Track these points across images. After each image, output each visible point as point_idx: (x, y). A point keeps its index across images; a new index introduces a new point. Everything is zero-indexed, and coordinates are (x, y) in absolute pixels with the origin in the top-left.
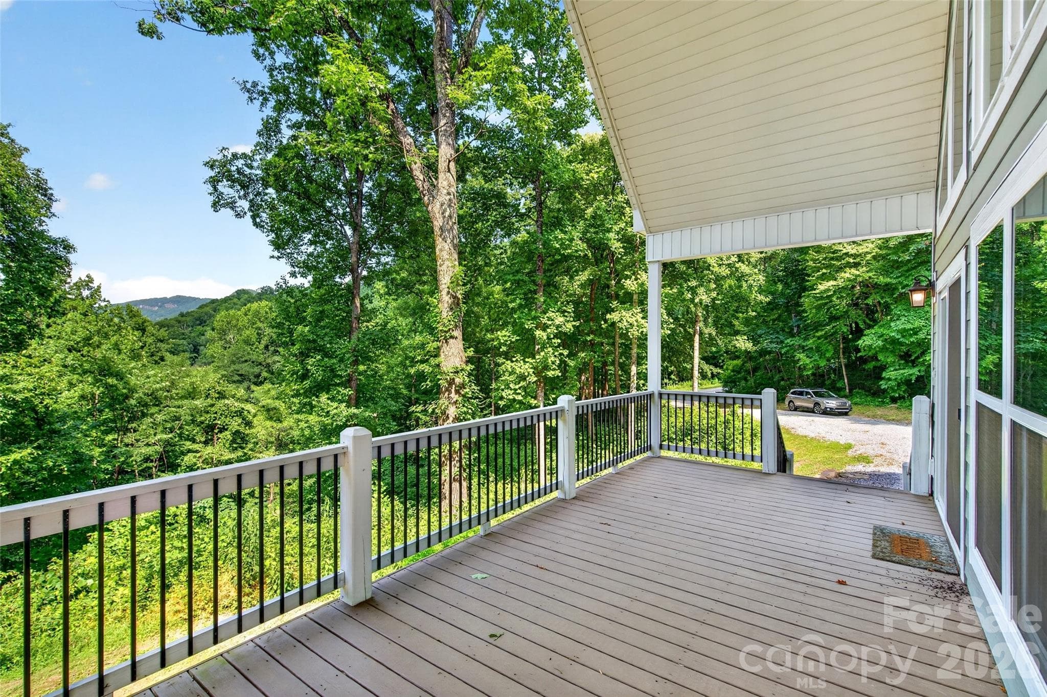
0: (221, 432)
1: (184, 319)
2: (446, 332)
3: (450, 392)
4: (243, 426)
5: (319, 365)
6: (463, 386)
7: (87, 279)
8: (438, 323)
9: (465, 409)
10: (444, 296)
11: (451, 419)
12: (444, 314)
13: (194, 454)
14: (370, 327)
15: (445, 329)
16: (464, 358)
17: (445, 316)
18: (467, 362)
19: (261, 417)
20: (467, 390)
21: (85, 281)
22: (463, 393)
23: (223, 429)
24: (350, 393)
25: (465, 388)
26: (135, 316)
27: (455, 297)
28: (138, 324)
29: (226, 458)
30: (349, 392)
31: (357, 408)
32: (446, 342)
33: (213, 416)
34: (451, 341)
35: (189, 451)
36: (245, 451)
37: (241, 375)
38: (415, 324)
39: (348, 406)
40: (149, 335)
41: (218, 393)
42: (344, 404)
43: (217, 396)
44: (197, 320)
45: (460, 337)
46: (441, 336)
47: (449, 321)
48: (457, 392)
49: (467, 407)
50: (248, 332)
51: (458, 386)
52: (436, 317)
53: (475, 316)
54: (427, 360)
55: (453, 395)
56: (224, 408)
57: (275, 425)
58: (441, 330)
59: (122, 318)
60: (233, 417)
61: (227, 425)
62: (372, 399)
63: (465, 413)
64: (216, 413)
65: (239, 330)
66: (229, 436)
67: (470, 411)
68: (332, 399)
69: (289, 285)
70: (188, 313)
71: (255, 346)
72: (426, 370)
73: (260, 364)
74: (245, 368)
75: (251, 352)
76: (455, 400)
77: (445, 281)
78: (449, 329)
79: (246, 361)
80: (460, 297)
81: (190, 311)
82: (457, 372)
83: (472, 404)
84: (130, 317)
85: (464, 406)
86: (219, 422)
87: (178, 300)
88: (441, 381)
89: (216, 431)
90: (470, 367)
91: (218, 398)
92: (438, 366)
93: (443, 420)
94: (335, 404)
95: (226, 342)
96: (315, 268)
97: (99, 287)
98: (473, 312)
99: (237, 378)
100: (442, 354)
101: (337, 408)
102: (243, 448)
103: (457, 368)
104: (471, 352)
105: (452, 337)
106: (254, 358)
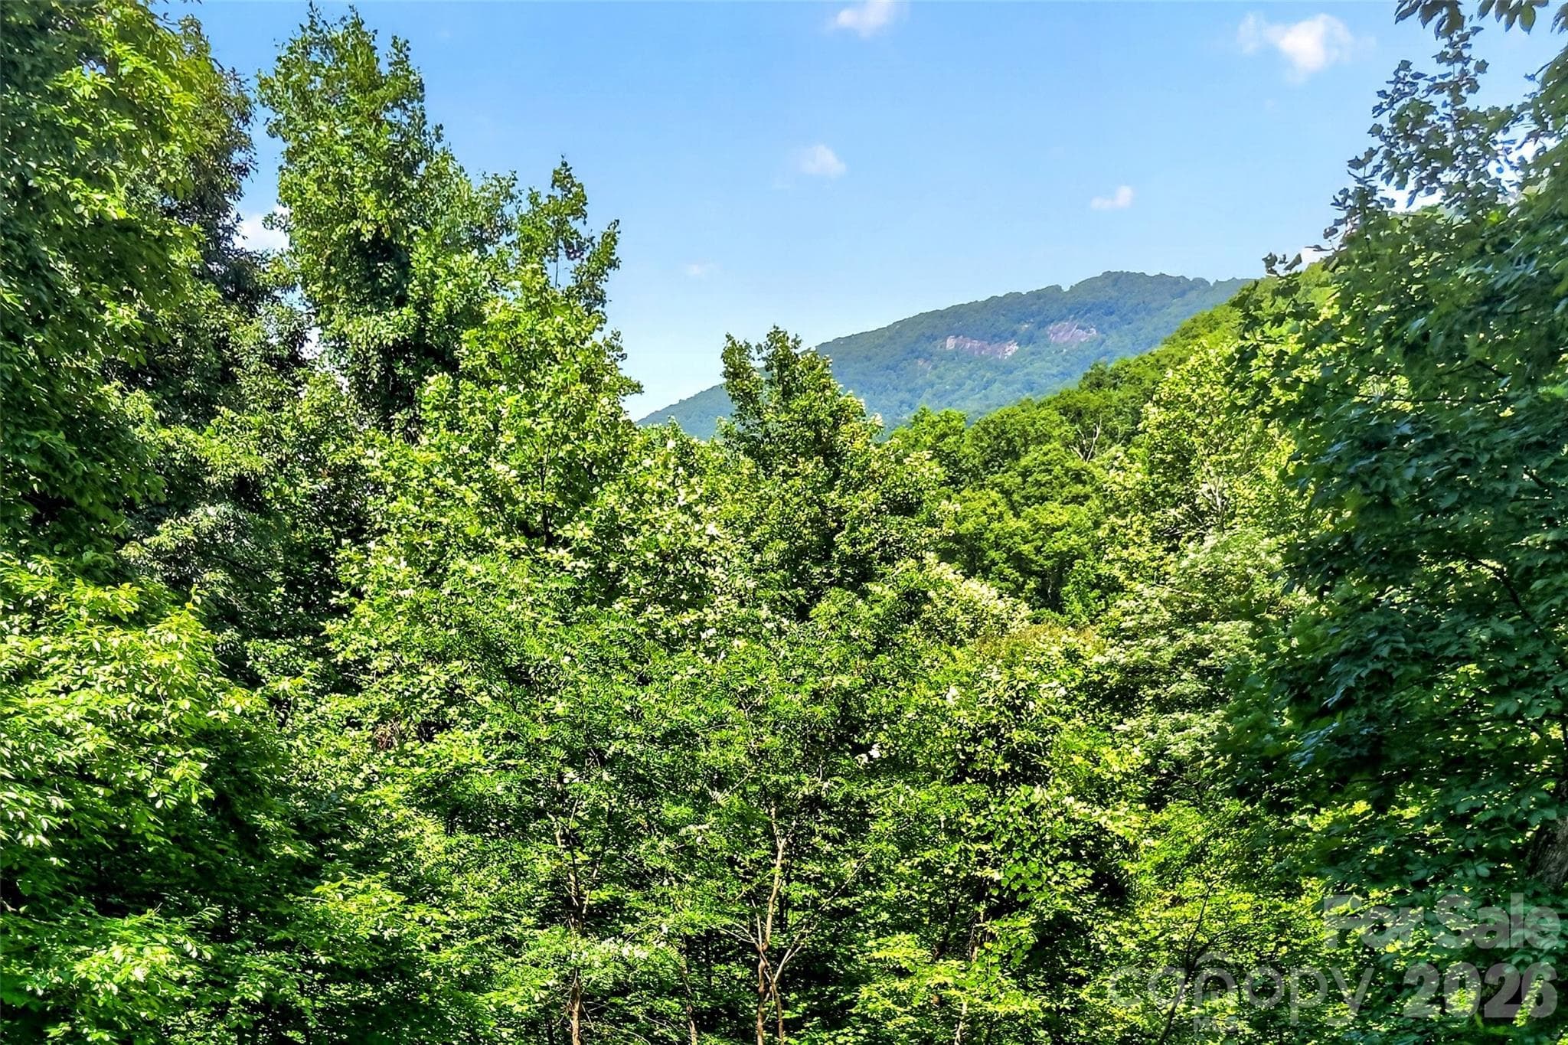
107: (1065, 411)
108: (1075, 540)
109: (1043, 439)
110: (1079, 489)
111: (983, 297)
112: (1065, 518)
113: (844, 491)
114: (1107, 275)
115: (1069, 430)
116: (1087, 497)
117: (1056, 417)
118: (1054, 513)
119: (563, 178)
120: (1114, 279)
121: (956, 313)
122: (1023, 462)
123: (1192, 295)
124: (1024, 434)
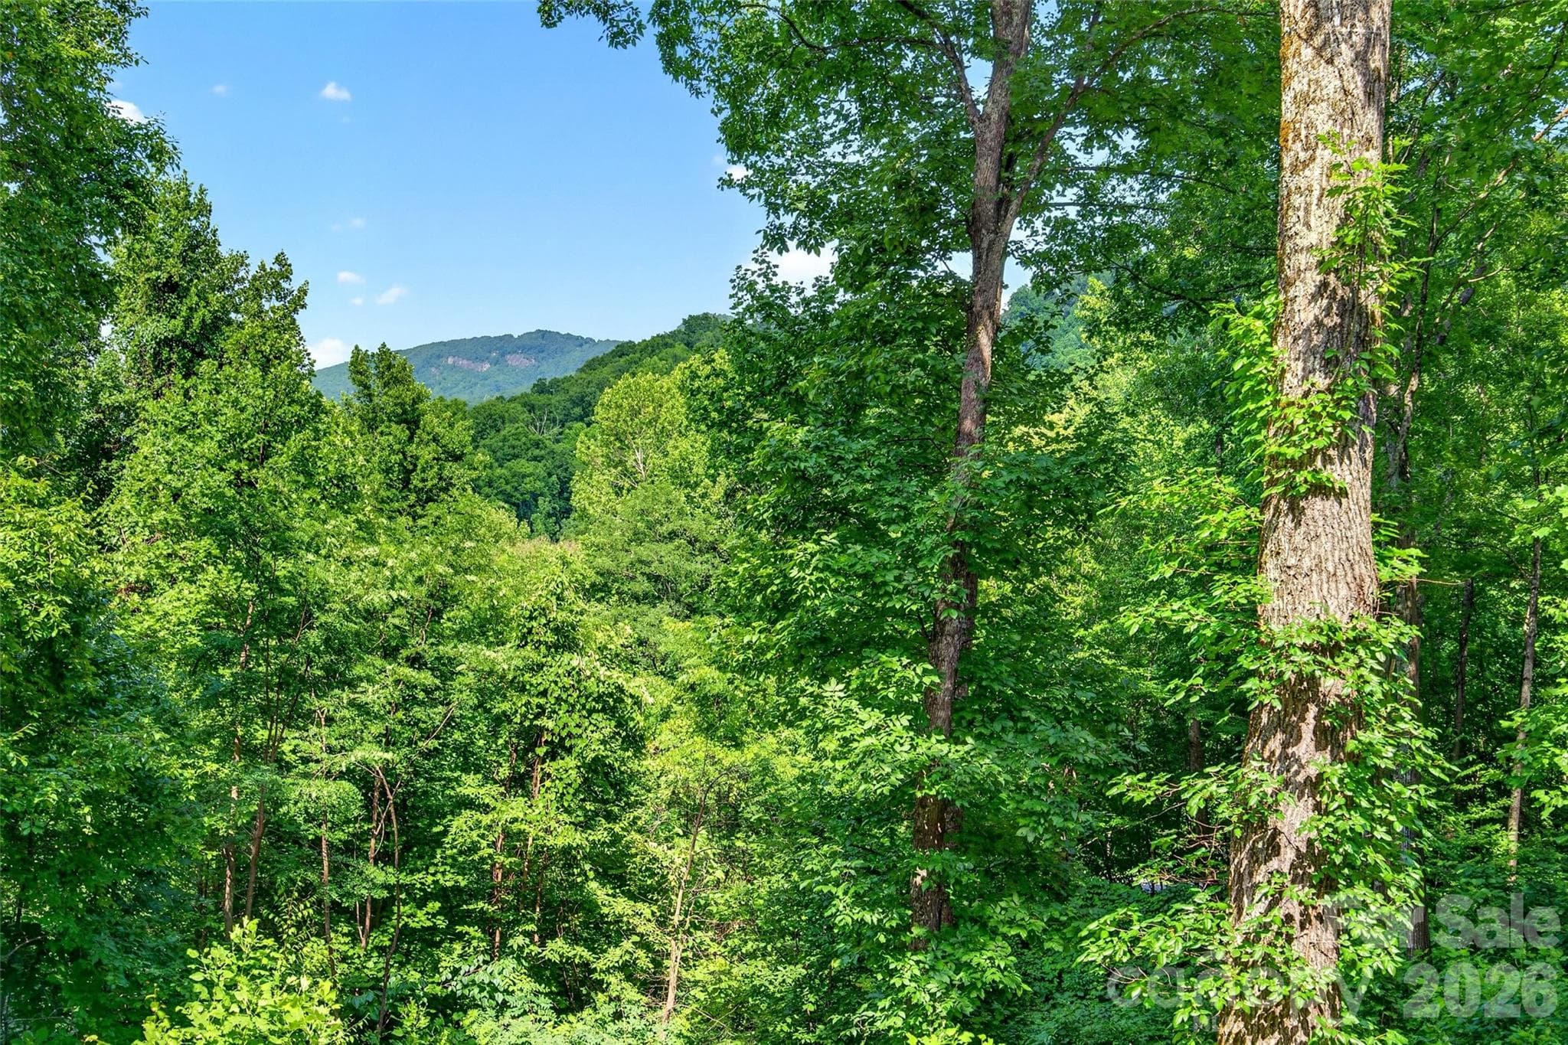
0: (553, 756)
1: (543, 399)
2: (1298, 465)
3: (1293, 736)
4: (616, 745)
5: (827, 568)
6: (1354, 713)
7: (276, 267)
8: (1265, 423)
9: (1358, 822)
10: (1301, 303)
11: (1288, 855)
12: (1293, 387)
13: (478, 816)
14: (1036, 441)
15: (1291, 452)
16: (1372, 591)
17: (1296, 395)
18: (1383, 611)
19: (683, 721)
20: (1376, 736)
21: (272, 274)
22: (1351, 745)
23: (559, 749)
24: (927, 680)
25: (1365, 726)
26: (397, 381)
27: (1351, 309)
28: (402, 405)
29: (560, 842)
30: (919, 674)
31: (954, 739)
32: (1296, 511)
33: (535, 701)
34: (1316, 507)
35: (468, 803)
36: (617, 829)
37: (654, 578)
38: (1220, 442)
39: (919, 728)
40: (425, 437)
41: (557, 631)
42: (905, 720)
43: (551, 638)
44: (575, 404)
45: (1361, 493)
46: (1273, 483)
47: (1315, 416)
48: (1326, 738)
49: (1364, 813)
50: (684, 444)
51: (1333, 713)
52: (1257, 395)
53: (1469, 422)
54: (1203, 584)
55: (1305, 748)
56: (568, 681)
57: (720, 752)
58: (1274, 457)
59: (367, 387)
60: (591, 712)
61: (570, 735)
62: (1010, 710)
63: (1360, 840)
64: (544, 694)
65: (663, 434)
66: (573, 773)
67: (1380, 833)
68: (867, 697)
69: (777, 281)
70: (555, 383)
71: (700, 490)
72: (1191, 627)
73: (713, 548)
74: (667, 557)
75: (688, 509)
76: (1312, 771)
77: (1312, 238)
78: (1312, 454)
79: (673, 535)
80: (1374, 306)
81: (560, 376)
82: (1332, 649)
83: (1394, 804)
84: (386, 385)
85: (1351, 804)
86: (550, 724)
87: (542, 342)
88: (1252, 683)
89: (541, 751)
90: (1398, 632)
91: (556, 646)
92: (1249, 613)
93: (1253, 853)
94: (872, 717)
95: (626, 473)
96: (847, 216)
97: (303, 292)
98: (1459, 405)
99: (642, 586)
100: (1270, 564)
101: (876, 730)
102: (610, 817)
103: (1333, 630)
104: (1407, 565)
105: (1320, 489)
106: (695, 526)
107: (525, 405)
108: (538, 484)
109: (514, 420)
110: (537, 452)
111: (469, 336)
112: (531, 470)
113: (418, 444)
114: (539, 331)
115: (526, 416)
116: (543, 457)
117: (519, 408)
118: (527, 467)
119: (280, 259)
120: (543, 334)
121: (454, 344)
122: (503, 433)
123: (586, 346)
124: (502, 418)
